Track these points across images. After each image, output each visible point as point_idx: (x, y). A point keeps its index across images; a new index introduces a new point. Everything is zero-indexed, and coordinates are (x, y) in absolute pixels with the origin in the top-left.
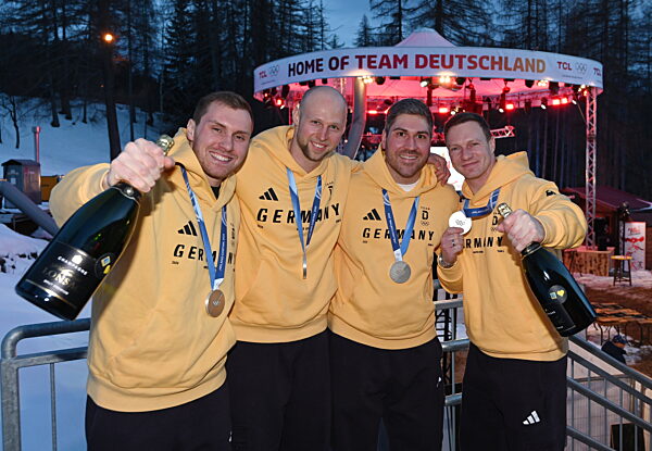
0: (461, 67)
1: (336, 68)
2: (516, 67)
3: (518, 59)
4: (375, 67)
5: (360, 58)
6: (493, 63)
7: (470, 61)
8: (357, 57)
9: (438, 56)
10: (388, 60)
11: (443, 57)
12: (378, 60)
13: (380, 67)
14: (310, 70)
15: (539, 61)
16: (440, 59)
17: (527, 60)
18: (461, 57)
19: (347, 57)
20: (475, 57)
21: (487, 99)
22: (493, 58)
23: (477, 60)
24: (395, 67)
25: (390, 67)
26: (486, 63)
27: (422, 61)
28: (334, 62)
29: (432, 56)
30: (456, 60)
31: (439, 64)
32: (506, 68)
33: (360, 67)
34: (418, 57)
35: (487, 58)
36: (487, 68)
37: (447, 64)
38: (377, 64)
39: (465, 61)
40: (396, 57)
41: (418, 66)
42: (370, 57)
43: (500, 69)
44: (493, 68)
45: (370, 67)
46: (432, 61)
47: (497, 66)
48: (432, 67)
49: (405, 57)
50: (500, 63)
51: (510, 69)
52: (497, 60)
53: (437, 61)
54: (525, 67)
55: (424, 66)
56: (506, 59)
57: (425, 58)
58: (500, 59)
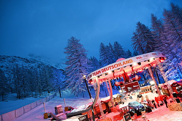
0: (111, 69)
2: (124, 64)
3: (124, 62)
6: (118, 65)
7: (112, 67)
8: (93, 74)
11: (106, 68)
12: (96, 73)
15: (130, 60)
17: (126, 61)
18: (110, 67)
19: (91, 75)
22: (117, 64)
23: (114, 66)
25: (98, 74)
29: (104, 69)
30: (109, 68)
31: (106, 70)
32: (121, 65)
34: (102, 70)
35: (116, 65)
36: (116, 67)
37: (108, 69)
39: (111, 67)
40: (98, 71)
41: (102, 72)
43: (120, 66)
44: (118, 66)
45: (95, 75)
46: (105, 70)
47: (119, 66)
48: (105, 71)
49: (100, 71)
50: (119, 65)
52: (118, 64)
54: (126, 63)
55: (104, 72)
56: (120, 63)
57: (103, 70)
58: (119, 64)
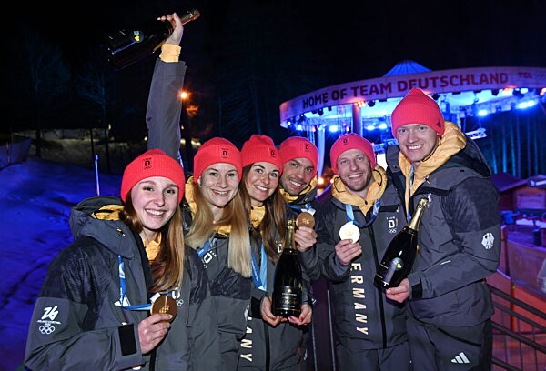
0: (435, 86)
1: (337, 99)
2: (481, 81)
3: (483, 75)
4: (366, 95)
5: (355, 89)
6: (462, 80)
7: (442, 80)
8: (352, 88)
9: (415, 80)
10: (376, 88)
11: (420, 81)
12: (369, 89)
13: (371, 93)
14: (318, 102)
15: (501, 74)
16: (417, 82)
17: (491, 75)
18: (434, 79)
19: (345, 90)
20: (446, 77)
21: (463, 109)
22: (461, 77)
23: (448, 80)
24: (382, 92)
25: (378, 93)
26: (456, 81)
27: (403, 86)
28: (335, 94)
29: (410, 81)
30: (431, 82)
32: (474, 83)
33: (355, 96)
34: (399, 83)
35: (456, 77)
36: (457, 85)
37: (423, 85)
38: (368, 92)
39: (438, 82)
40: (382, 85)
41: (400, 90)
42: (362, 87)
43: (468, 84)
44: (462, 84)
45: (362, 95)
46: (411, 85)
47: (465, 82)
49: (390, 84)
50: (467, 80)
51: (477, 83)
52: (464, 77)
53: (415, 84)
54: (489, 80)
55: (405, 89)
56: (473, 76)
57: (405, 83)
58: (468, 76)
